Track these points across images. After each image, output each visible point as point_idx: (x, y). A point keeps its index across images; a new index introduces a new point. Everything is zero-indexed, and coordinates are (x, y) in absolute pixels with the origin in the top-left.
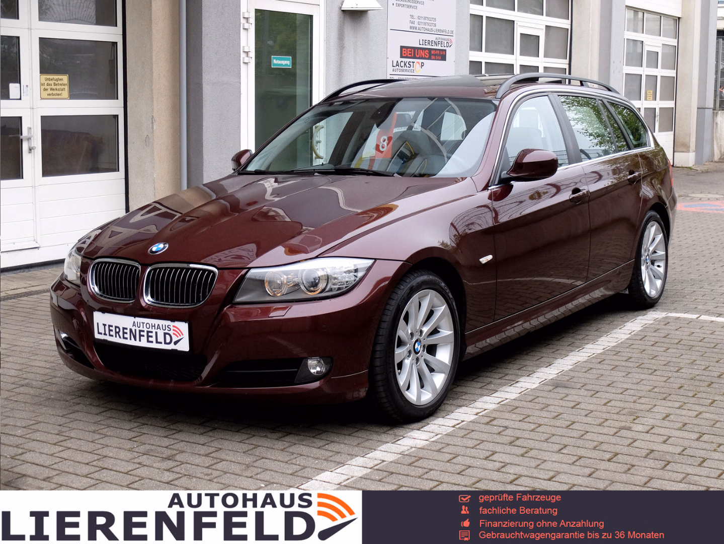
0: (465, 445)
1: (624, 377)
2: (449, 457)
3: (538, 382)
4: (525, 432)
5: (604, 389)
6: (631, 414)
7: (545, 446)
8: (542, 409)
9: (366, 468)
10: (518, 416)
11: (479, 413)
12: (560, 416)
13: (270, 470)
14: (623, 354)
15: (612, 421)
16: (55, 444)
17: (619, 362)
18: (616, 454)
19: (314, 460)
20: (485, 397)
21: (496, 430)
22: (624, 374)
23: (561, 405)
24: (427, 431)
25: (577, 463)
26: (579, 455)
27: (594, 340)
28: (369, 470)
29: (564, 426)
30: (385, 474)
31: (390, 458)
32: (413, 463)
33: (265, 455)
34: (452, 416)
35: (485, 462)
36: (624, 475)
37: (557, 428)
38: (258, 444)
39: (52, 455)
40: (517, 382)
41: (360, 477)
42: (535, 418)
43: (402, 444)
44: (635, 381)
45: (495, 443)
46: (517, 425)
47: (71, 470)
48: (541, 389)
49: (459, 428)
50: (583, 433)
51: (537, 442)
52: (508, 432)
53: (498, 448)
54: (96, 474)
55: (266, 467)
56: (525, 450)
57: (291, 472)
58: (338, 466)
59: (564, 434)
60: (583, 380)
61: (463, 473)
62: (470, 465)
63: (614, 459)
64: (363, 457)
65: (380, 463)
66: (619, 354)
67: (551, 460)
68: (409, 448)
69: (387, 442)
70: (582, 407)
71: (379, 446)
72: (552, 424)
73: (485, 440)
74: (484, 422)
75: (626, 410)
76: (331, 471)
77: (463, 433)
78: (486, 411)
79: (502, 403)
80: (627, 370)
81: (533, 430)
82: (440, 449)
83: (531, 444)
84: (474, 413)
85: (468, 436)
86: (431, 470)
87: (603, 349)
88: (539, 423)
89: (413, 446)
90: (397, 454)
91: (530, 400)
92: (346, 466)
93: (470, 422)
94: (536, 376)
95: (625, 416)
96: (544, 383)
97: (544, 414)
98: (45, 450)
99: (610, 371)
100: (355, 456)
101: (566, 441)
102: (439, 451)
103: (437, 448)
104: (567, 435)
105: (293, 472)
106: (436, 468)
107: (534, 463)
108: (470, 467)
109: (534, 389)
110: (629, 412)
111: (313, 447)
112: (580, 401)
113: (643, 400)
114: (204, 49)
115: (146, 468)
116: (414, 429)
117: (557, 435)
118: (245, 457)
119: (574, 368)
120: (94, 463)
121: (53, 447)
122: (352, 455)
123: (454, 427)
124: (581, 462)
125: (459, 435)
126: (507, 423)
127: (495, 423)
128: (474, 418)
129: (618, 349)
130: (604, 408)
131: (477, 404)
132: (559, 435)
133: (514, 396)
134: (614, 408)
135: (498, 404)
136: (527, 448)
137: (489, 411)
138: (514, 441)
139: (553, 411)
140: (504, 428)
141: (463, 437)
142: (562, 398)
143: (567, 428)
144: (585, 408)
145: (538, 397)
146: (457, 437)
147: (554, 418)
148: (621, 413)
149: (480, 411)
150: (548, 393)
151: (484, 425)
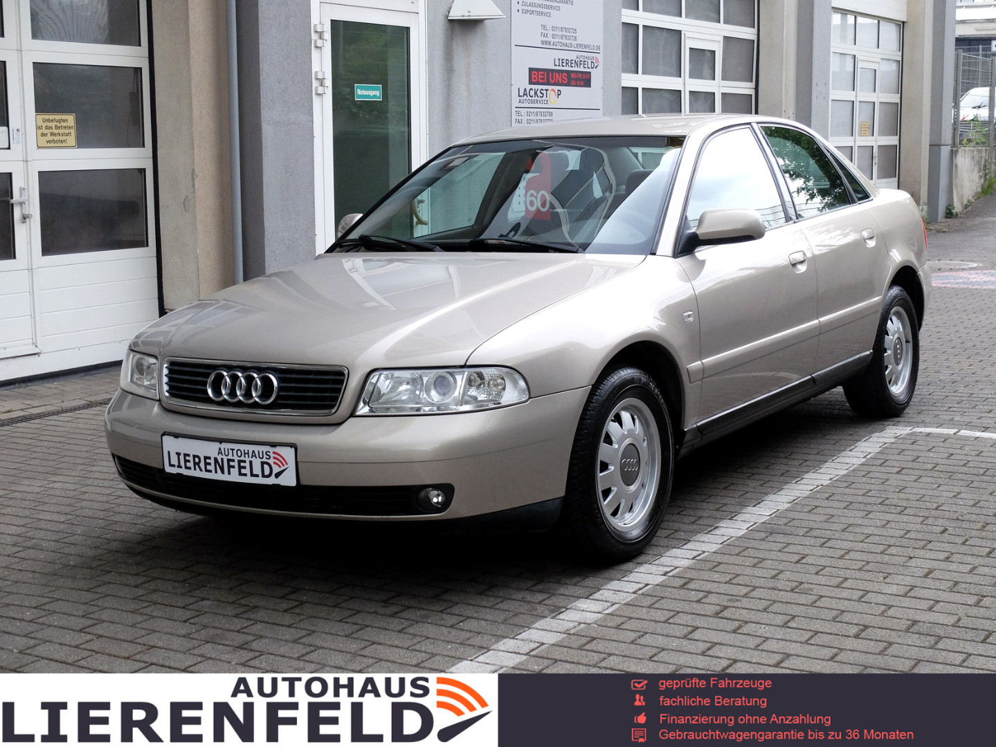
0: (653, 619)
1: (863, 518)
2: (634, 636)
3: (745, 528)
4: (735, 599)
5: (838, 535)
6: (878, 570)
7: (764, 617)
8: (755, 565)
9: (520, 654)
10: (723, 575)
11: (668, 573)
12: (781, 575)
13: (385, 660)
14: (859, 486)
15: (854, 580)
16: (81, 631)
17: (855, 497)
18: (866, 628)
19: (445, 645)
20: (674, 550)
21: (694, 596)
22: (863, 514)
23: (781, 558)
24: (598, 600)
25: (812, 642)
26: (814, 630)
27: (816, 468)
28: (524, 658)
29: (789, 589)
30: (547, 663)
31: (550, 639)
32: (584, 646)
33: (376, 639)
34: (631, 577)
35: (683, 642)
36: (880, 657)
37: (778, 592)
38: (365, 623)
39: (77, 647)
40: (717, 527)
41: (512, 668)
42: (746, 578)
43: (567, 618)
44: (878, 524)
45: (696, 615)
46: (723, 588)
48: (750, 537)
49: (643, 594)
50: (816, 598)
51: (753, 612)
52: (712, 598)
53: (699, 622)
55: (380, 657)
56: (737, 624)
57: (414, 662)
58: (480, 653)
59: (789, 601)
60: (808, 524)
61: (656, 659)
62: (663, 646)
63: (864, 635)
64: (513, 638)
65: (538, 648)
66: (852, 486)
67: (775, 637)
68: (576, 624)
69: (545, 617)
70: (810, 562)
71: (534, 623)
72: (771, 585)
73: (681, 610)
74: (677, 585)
75: (872, 565)
76: (471, 660)
77: (649, 601)
78: (677, 570)
79: (698, 558)
80: (867, 509)
81: (745, 596)
82: (618, 625)
83: (745, 615)
84: (662, 573)
85: (656, 606)
86: (610, 655)
87: (830, 480)
88: (752, 585)
89: (581, 621)
90: (560, 633)
91: (737, 552)
92: (491, 652)
93: (657, 585)
94: (741, 520)
95: (871, 573)
96: (753, 529)
97: (758, 572)
98: (68, 640)
99: (843, 511)
100: (503, 637)
101: (793, 610)
102: (618, 627)
103: (615, 623)
104: (793, 601)
105: (418, 662)
106: (617, 653)
107: (752, 642)
108: (663, 649)
109: (740, 537)
110: (877, 567)
111: (442, 626)
112: (806, 554)
113: (893, 550)
115: (211, 661)
116: (581, 598)
117: (779, 602)
118: (349, 643)
119: (792, 506)
122: (499, 636)
123: (635, 593)
124: (817, 639)
125: (643, 605)
126: (708, 586)
127: (691, 586)
128: (662, 580)
129: (851, 479)
130: (841, 562)
131: (664, 560)
132: (782, 602)
133: (714, 548)
134: (854, 562)
135: (693, 558)
136: (740, 621)
137: (681, 569)
138: (721, 612)
139: (771, 567)
140: (705, 594)
141: (649, 608)
142: (780, 548)
143: (792, 591)
144: (814, 563)
145: (747, 548)
146: (641, 607)
147: (773, 578)
148: (865, 569)
149: (668, 570)
150: (760, 543)
151: (677, 590)
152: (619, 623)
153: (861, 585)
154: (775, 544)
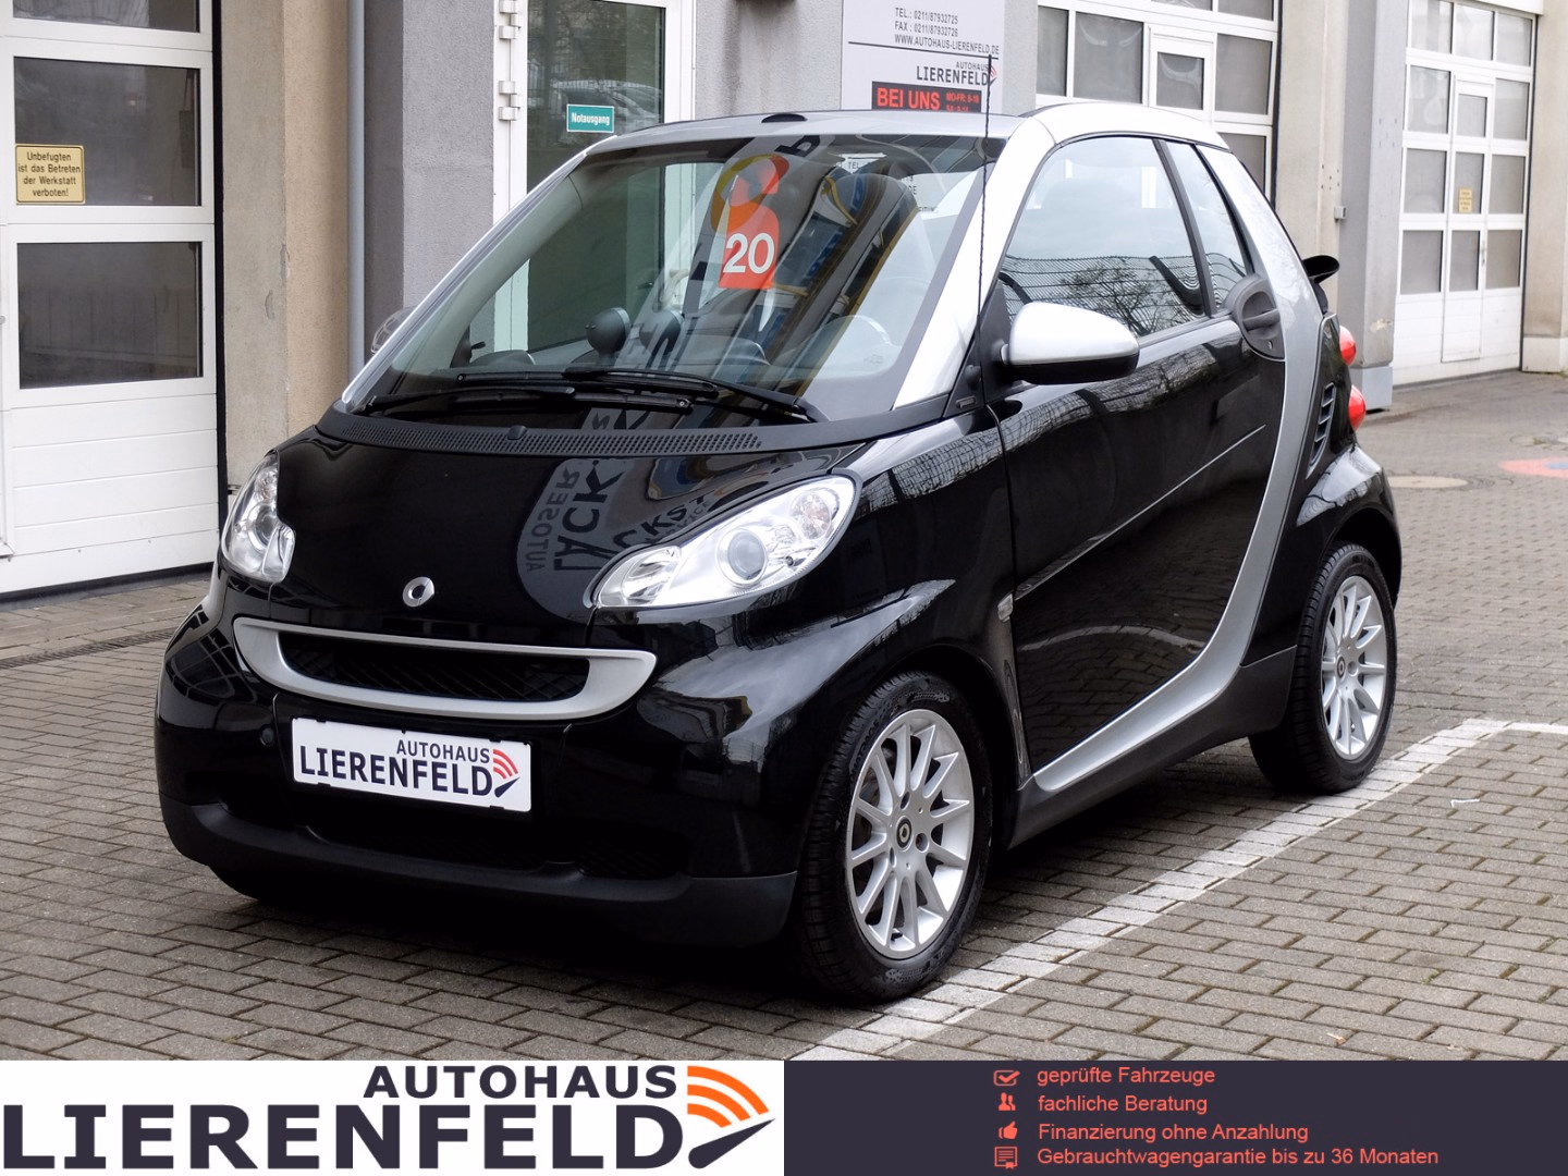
0: (1030, 1035)
1: (1407, 874)
3: (1203, 885)
4: (1172, 1005)
5: (1361, 902)
6: (1425, 963)
7: (1219, 1037)
8: (1212, 950)
10: (1157, 964)
11: (1061, 958)
12: (1255, 968)
14: (1405, 820)
15: (1380, 979)
16: (54, 1027)
17: (1396, 839)
20: (1077, 920)
21: (1103, 998)
22: (1408, 867)
23: (1259, 939)
24: (938, 1001)
29: (1266, 991)
34: (998, 964)
37: (1248, 996)
38: (537, 1029)
39: (47, 1053)
40: (1153, 884)
42: (1195, 971)
43: (881, 1031)
44: (1433, 884)
45: (1103, 1030)
46: (1154, 986)
48: (1210, 901)
49: (1016, 993)
50: (1312, 1007)
51: (1201, 1028)
52: (1133, 1004)
53: (1107, 1043)
56: (1173, 1048)
59: (1266, 1011)
60: (1310, 883)
66: (1395, 820)
68: (897, 1040)
69: (845, 1027)
70: (1308, 946)
71: (825, 1036)
72: (1236, 984)
73: (1078, 1022)
74: (1076, 979)
75: (1413, 954)
77: (1023, 1005)
78: (1079, 954)
79: (1117, 935)
80: (1415, 860)
81: (1191, 1000)
82: (970, 1044)
83: (1189, 1034)
84: (1052, 959)
85: (1037, 1013)
87: (1357, 808)
88: (1204, 982)
89: (906, 1036)
90: (868, 1054)
91: (1184, 927)
93: (1043, 979)
94: (1197, 870)
95: (1410, 968)
96: (1215, 889)
97: (1216, 961)
99: (1373, 861)
104: (1272, 1012)
109: (1193, 902)
110: (1421, 958)
112: (1303, 932)
113: (1453, 931)
114: (408, 90)
117: (1248, 1012)
119: (1287, 851)
123: (1003, 990)
125: (1015, 1010)
126: (1129, 983)
127: (1098, 982)
128: (1051, 970)
129: (1392, 808)
130: (1360, 948)
131: (1059, 937)
132: (1253, 1013)
133: (1146, 918)
134: (1384, 948)
135: (1108, 936)
136: (1179, 1042)
137: (1085, 952)
138: (1149, 1025)
139: (1239, 953)
140: (1122, 995)
141: (1024, 1015)
142: (1259, 922)
143: (1272, 994)
144: (1315, 948)
145: (1203, 920)
146: (1011, 1014)
147: (1242, 971)
148: (1401, 960)
149: (1063, 953)
150: (1226, 911)
151: (1075, 987)
152: (972, 1039)
153: (1392, 988)
154: (1251, 914)
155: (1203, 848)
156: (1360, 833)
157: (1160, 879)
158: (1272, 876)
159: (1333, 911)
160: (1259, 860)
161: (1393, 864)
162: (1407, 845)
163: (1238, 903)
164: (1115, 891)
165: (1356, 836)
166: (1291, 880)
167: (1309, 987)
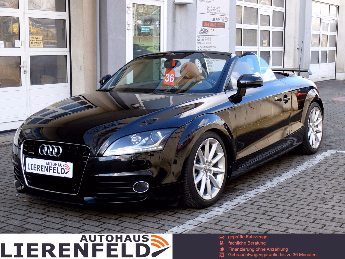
0: (241, 215)
1: (317, 182)
2: (234, 220)
3: (275, 184)
4: (270, 208)
5: (308, 187)
6: (322, 200)
7: (280, 215)
8: (278, 197)
9: (194, 225)
10: (267, 200)
11: (247, 199)
12: (287, 201)
13: (147, 226)
14: (316, 171)
15: (313, 203)
16: (42, 214)
17: (315, 175)
18: (317, 219)
19: (168, 222)
20: (250, 191)
21: (256, 207)
22: (318, 180)
23: (287, 195)
24: (222, 208)
25: (297, 224)
26: (298, 219)
27: (301, 164)
28: (196, 227)
29: (290, 206)
30: (203, 228)
31: (205, 220)
32: (217, 223)
33: (144, 219)
34: (234, 200)
35: (252, 223)
36: (321, 229)
37: (286, 206)
38: (140, 214)
39: (41, 219)
41: (192, 230)
42: (275, 202)
43: (211, 214)
44: (323, 184)
45: (256, 213)
46: (267, 205)
47: (51, 227)
48: (277, 187)
49: (238, 206)
50: (299, 209)
51: (277, 213)
52: (262, 208)
53: (258, 216)
54: (63, 228)
55: (145, 225)
56: (271, 217)
57: (157, 227)
58: (180, 225)
59: (290, 210)
60: (297, 183)
61: (242, 228)
62: (244, 224)
63: (315, 222)
64: (192, 220)
65: (200, 223)
66: (314, 171)
67: (284, 222)
68: (214, 216)
69: (203, 213)
70: (298, 196)
71: (199, 215)
72: (283, 204)
73: (251, 212)
74: (250, 203)
76: (177, 227)
77: (240, 208)
78: (251, 198)
79: (258, 194)
80: (319, 179)
81: (274, 207)
82: (229, 217)
83: (274, 214)
84: (245, 199)
85: (243, 210)
86: (226, 226)
87: (306, 168)
88: (277, 204)
89: (216, 215)
90: (209, 218)
91: (272, 193)
92: (184, 224)
93: (243, 203)
94: (274, 181)
95: (319, 201)
96: (278, 185)
97: (279, 199)
98: (38, 217)
99: (310, 179)
100: (188, 219)
101: (291, 213)
103: (228, 216)
104: (291, 210)
105: (159, 227)
106: (228, 226)
107: (276, 223)
108: (244, 225)
110: (321, 199)
111: (167, 215)
112: (297, 193)
113: (328, 193)
114: (108, 23)
115: (87, 225)
116: (216, 207)
117: (286, 210)
119: (292, 177)
120: (62, 223)
121: (41, 215)
122: (187, 219)
123: (235, 205)
124: (299, 223)
125: (238, 210)
126: (261, 204)
127: (255, 204)
128: (245, 201)
129: (314, 168)
130: (309, 197)
131: (246, 195)
132: (287, 210)
133: (264, 191)
134: (314, 197)
135: (256, 194)
136: (272, 216)
137: (252, 198)
138: (265, 213)
139: (284, 198)
140: (260, 206)
141: (240, 211)
142: (287, 192)
143: (291, 206)
144: (299, 197)
145: (276, 191)
146: (237, 210)
147: (284, 201)
148: (317, 199)
149: (247, 198)
150: (280, 189)
151: (250, 205)
152: (229, 215)
153: (316, 205)
154: (285, 190)
155: (275, 177)
156: (307, 173)
157: (267, 183)
158: (290, 182)
159: (303, 189)
160: (286, 179)
161: (315, 180)
162: (317, 176)
163: (283, 188)
164: (257, 185)
165: (306, 174)
166: (293, 183)
167: (298, 205)
